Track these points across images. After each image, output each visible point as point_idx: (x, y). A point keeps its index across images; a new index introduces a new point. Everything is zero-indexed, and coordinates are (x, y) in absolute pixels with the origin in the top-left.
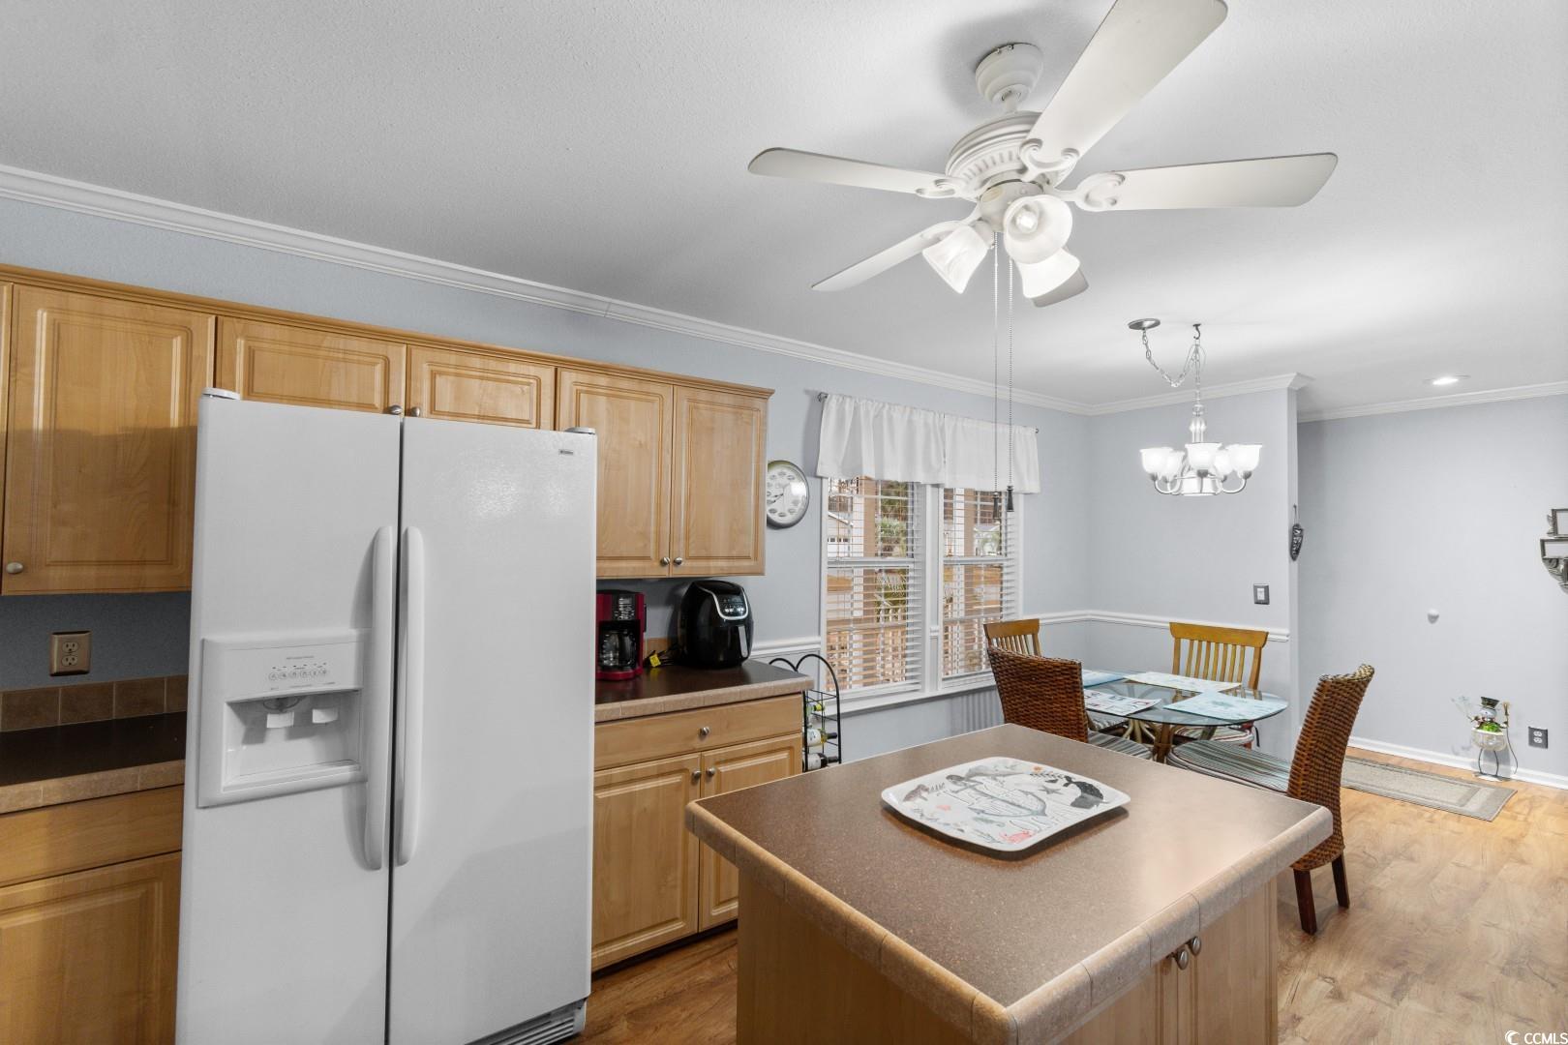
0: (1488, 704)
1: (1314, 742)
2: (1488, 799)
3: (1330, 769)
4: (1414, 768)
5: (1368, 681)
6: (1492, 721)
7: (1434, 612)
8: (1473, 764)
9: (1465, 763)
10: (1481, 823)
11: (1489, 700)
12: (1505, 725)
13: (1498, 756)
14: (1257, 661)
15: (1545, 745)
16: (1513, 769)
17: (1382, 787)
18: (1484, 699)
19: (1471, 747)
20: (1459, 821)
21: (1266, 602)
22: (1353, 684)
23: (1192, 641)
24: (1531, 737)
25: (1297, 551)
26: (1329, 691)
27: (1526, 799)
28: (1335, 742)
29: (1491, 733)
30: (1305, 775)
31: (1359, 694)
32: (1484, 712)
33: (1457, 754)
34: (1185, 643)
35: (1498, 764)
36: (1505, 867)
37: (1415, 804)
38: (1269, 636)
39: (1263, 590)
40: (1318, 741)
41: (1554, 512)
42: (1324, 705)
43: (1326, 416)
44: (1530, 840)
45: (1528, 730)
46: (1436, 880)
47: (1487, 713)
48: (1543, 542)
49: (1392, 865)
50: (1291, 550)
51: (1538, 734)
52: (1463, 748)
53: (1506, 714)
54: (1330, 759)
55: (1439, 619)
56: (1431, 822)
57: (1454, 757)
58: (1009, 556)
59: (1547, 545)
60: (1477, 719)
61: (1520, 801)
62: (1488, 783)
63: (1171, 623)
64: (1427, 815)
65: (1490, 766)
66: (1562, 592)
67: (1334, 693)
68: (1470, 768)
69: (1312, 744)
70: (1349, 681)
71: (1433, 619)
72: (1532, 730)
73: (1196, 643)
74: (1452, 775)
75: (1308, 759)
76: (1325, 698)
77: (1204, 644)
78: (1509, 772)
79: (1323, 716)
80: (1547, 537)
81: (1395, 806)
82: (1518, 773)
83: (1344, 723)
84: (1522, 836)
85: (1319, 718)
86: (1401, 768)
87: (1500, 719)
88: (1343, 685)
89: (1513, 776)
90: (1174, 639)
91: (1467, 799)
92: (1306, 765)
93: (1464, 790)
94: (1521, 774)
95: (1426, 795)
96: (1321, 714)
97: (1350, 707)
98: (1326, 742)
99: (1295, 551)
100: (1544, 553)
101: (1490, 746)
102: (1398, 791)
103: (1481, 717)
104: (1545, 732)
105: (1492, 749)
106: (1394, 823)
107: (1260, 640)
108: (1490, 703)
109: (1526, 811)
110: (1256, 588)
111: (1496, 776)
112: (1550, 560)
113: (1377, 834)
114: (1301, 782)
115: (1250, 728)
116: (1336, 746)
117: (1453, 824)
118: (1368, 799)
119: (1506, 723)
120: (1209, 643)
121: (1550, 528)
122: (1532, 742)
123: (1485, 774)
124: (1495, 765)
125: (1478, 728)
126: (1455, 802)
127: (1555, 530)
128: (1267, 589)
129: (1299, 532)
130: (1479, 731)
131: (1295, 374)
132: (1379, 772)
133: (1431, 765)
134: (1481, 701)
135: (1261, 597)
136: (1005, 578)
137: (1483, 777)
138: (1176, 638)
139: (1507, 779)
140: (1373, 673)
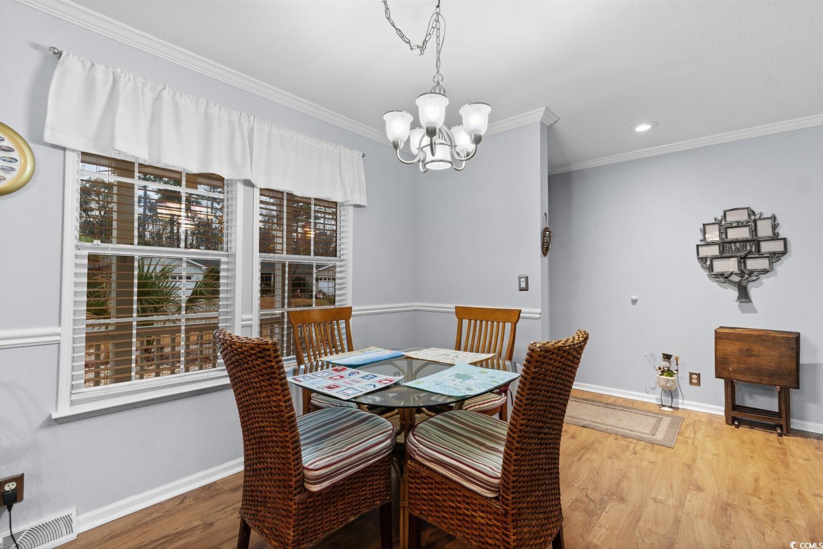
0: (666, 358)
1: (524, 422)
2: (669, 427)
3: (547, 444)
4: (623, 405)
5: (582, 348)
6: (668, 370)
7: (634, 297)
8: (657, 399)
9: (652, 398)
10: (667, 449)
11: (667, 355)
12: (676, 372)
13: (672, 393)
14: (513, 334)
15: (699, 384)
16: (680, 401)
17: (604, 424)
18: (664, 354)
19: (656, 387)
20: (652, 450)
21: (526, 289)
22: (565, 351)
23: (470, 320)
24: (691, 378)
25: (547, 249)
26: (537, 361)
27: (690, 424)
28: (550, 416)
29: (668, 378)
30: (515, 460)
31: (572, 361)
32: (664, 363)
33: (648, 393)
34: (465, 322)
35: (672, 398)
36: (688, 497)
37: (624, 437)
38: (521, 315)
39: (524, 279)
40: (529, 420)
41: (704, 225)
42: (533, 378)
43: (574, 168)
44: (699, 464)
45: (688, 374)
46: (641, 524)
47: (665, 364)
48: (698, 246)
49: (607, 509)
50: (543, 248)
51: (694, 377)
52: (652, 389)
53: (677, 365)
54: (546, 434)
55: (638, 302)
56: (635, 453)
57: (646, 395)
58: (342, 258)
59: (700, 248)
60: (660, 368)
61: (687, 426)
62: (667, 413)
63: (456, 308)
64: (632, 446)
65: (667, 400)
66: (708, 279)
67: (543, 363)
68: (655, 402)
69: (522, 425)
70: (559, 348)
71: (634, 302)
72: (691, 374)
73: (473, 322)
74: (645, 408)
75: (518, 442)
76: (533, 370)
77: (478, 322)
78: (678, 403)
79: (532, 391)
80: (700, 243)
81: (611, 440)
82: (684, 404)
83: (560, 394)
84: (694, 460)
85: (528, 394)
86: (616, 405)
87: (673, 369)
88: (553, 353)
89: (680, 406)
90: (457, 319)
91: (655, 429)
92: (517, 448)
93: (653, 421)
94: (685, 404)
95: (631, 429)
96: (530, 389)
97: (563, 377)
98: (539, 418)
99: (545, 250)
100: (698, 254)
101: (668, 387)
102: (613, 426)
103: (662, 367)
104: (699, 375)
105: (668, 389)
106: (610, 458)
107: (514, 316)
108: (667, 357)
109: (692, 436)
110: (520, 278)
111: (671, 407)
112: (702, 259)
113: (598, 472)
114: (513, 468)
115: (505, 392)
116: (552, 419)
117: (649, 455)
118: (595, 435)
119: (677, 370)
120: (481, 321)
121: (701, 237)
122: (691, 383)
123: (664, 406)
124: (670, 399)
125: (661, 375)
126: (648, 432)
127: (705, 239)
128: (527, 278)
129: (548, 233)
130: (661, 377)
131: (544, 108)
132: (602, 410)
133: (633, 401)
134: (662, 356)
135: (523, 285)
136: (338, 275)
137: (663, 408)
138: (459, 319)
139: (677, 409)
140: (586, 339)
